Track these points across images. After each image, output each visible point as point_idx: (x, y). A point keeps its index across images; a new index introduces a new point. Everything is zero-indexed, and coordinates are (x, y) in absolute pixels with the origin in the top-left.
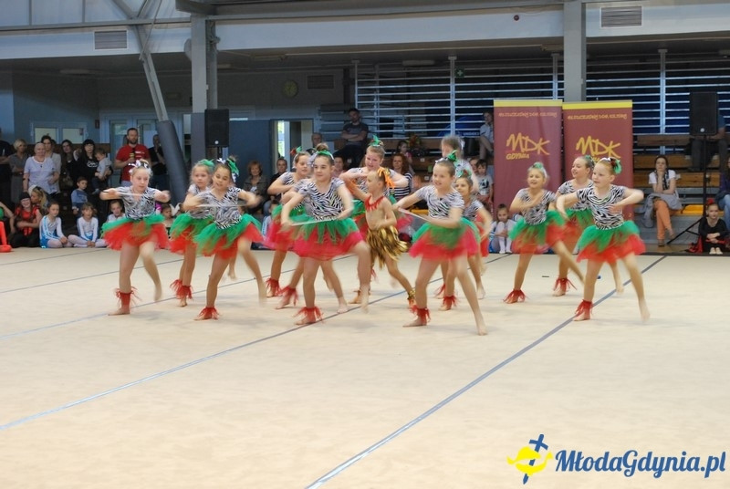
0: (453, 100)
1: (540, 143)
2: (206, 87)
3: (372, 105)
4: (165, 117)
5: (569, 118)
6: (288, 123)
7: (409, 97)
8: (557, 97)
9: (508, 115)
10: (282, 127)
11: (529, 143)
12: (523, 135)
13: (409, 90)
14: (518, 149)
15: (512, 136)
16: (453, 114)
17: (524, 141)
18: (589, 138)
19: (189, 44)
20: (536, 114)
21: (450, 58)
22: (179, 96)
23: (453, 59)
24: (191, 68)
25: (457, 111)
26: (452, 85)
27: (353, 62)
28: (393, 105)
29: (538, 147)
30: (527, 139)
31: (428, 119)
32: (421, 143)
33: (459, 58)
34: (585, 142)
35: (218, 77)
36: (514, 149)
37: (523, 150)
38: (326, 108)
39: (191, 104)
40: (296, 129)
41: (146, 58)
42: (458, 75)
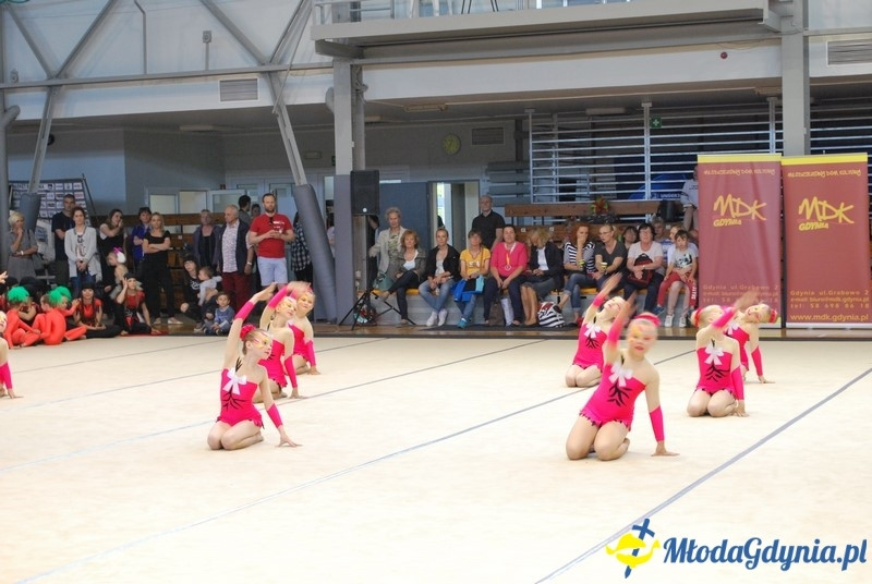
0: (647, 156)
1: (755, 207)
2: (352, 144)
3: (550, 163)
4: (304, 180)
5: (790, 175)
6: (449, 185)
7: (594, 153)
8: (775, 150)
9: (714, 172)
10: (442, 191)
11: (741, 206)
12: (734, 197)
13: (594, 144)
14: (728, 214)
15: (721, 199)
16: (648, 172)
17: (734, 204)
18: (815, 199)
19: (331, 93)
20: (750, 172)
21: (643, 105)
22: (319, 155)
23: (647, 106)
24: (333, 121)
25: (653, 168)
26: (647, 137)
27: (526, 111)
28: (575, 162)
29: (752, 210)
30: (739, 201)
31: (618, 178)
32: (609, 208)
33: (654, 105)
34: (810, 203)
35: (366, 132)
36: (722, 214)
37: (733, 214)
38: (494, 167)
39: (334, 165)
40: (458, 192)
41: (281, 111)
42: (653, 125)
